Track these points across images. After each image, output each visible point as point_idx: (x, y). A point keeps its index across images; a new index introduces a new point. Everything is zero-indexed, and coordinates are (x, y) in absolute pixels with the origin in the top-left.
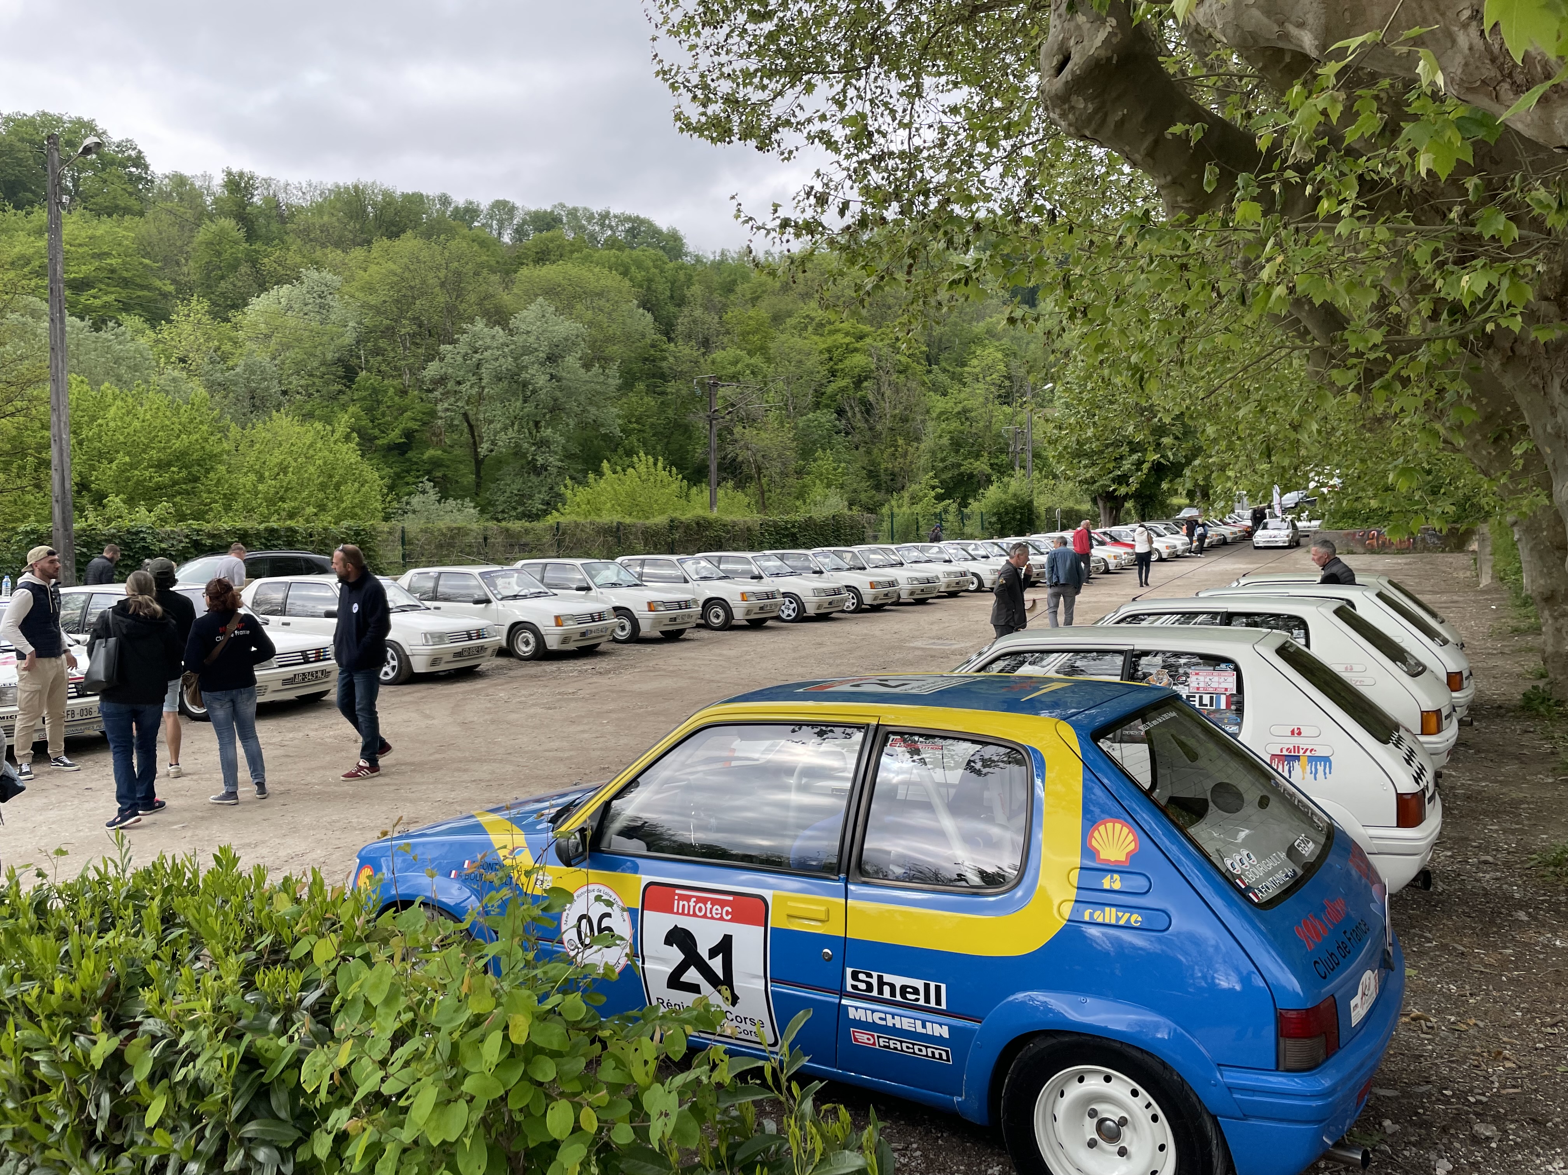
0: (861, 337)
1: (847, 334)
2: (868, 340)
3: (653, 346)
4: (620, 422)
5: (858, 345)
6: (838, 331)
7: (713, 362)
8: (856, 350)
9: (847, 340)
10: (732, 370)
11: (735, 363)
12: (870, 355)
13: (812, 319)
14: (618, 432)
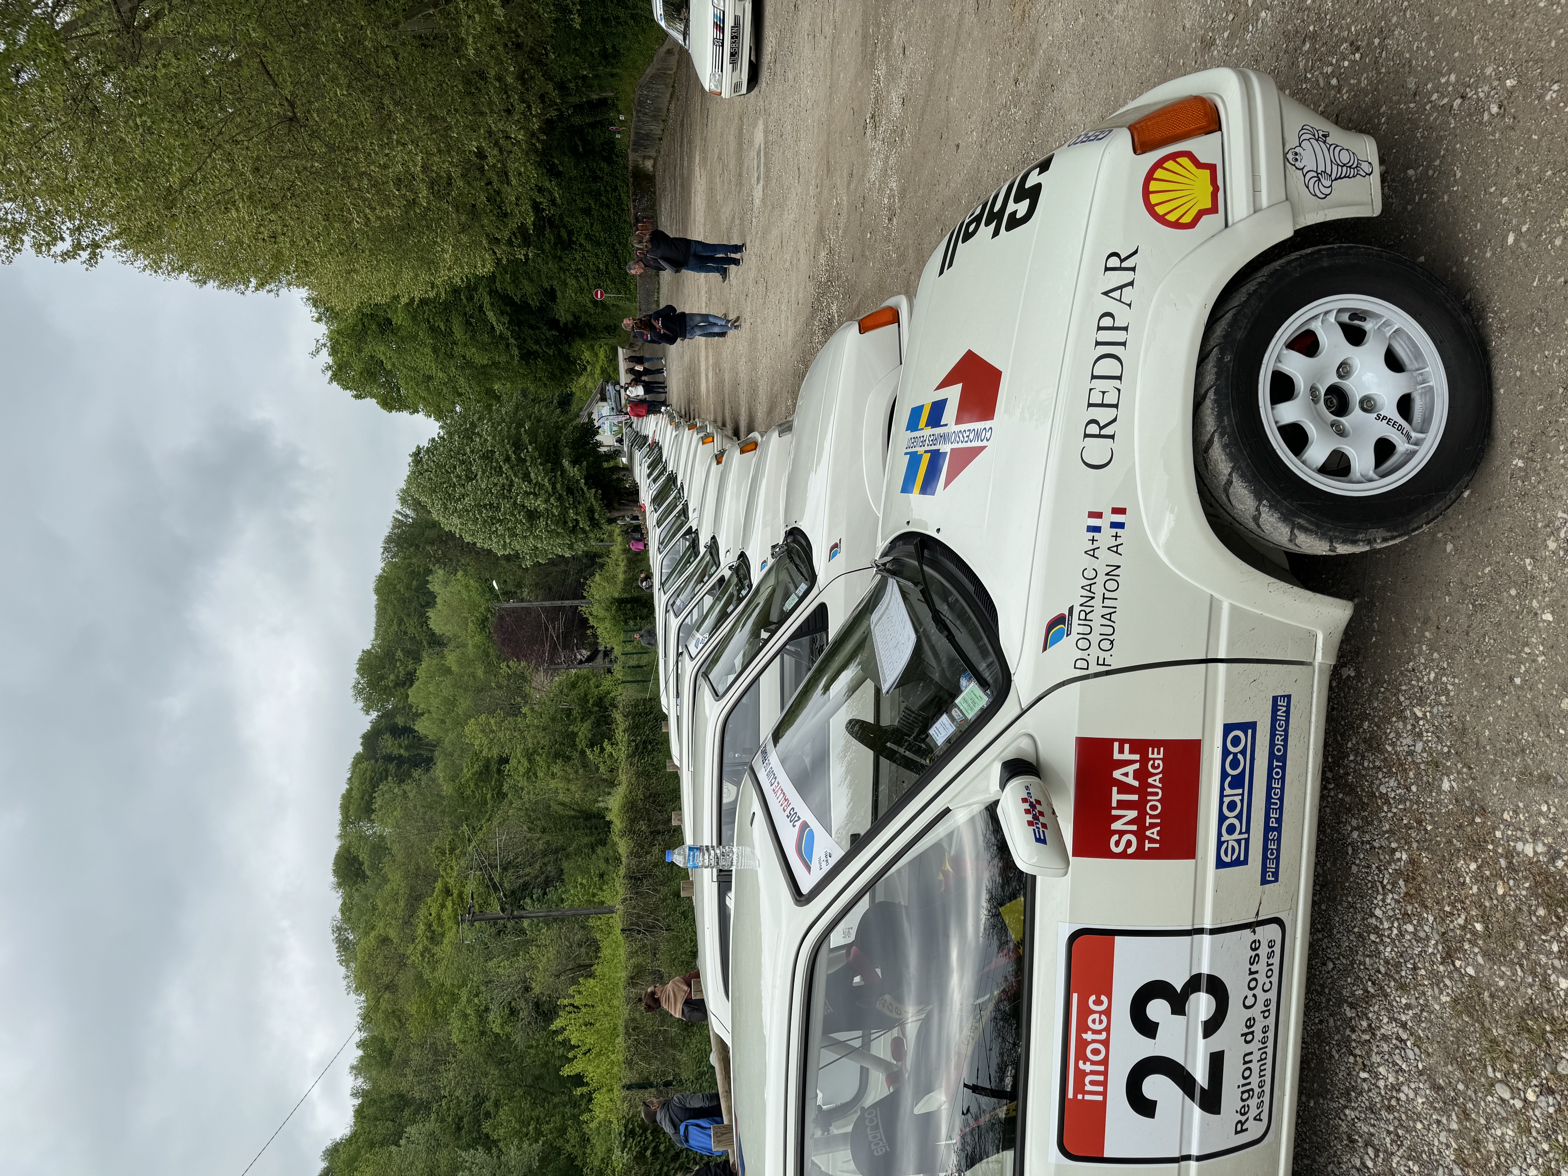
0: (448, 892)
1: (443, 906)
2: (451, 881)
3: (443, 1121)
4: (525, 1145)
5: (456, 892)
6: (439, 916)
7: (464, 1042)
8: (460, 895)
9: (449, 904)
10: (473, 1019)
11: (465, 1016)
12: (466, 877)
13: (426, 949)
14: (538, 1146)
